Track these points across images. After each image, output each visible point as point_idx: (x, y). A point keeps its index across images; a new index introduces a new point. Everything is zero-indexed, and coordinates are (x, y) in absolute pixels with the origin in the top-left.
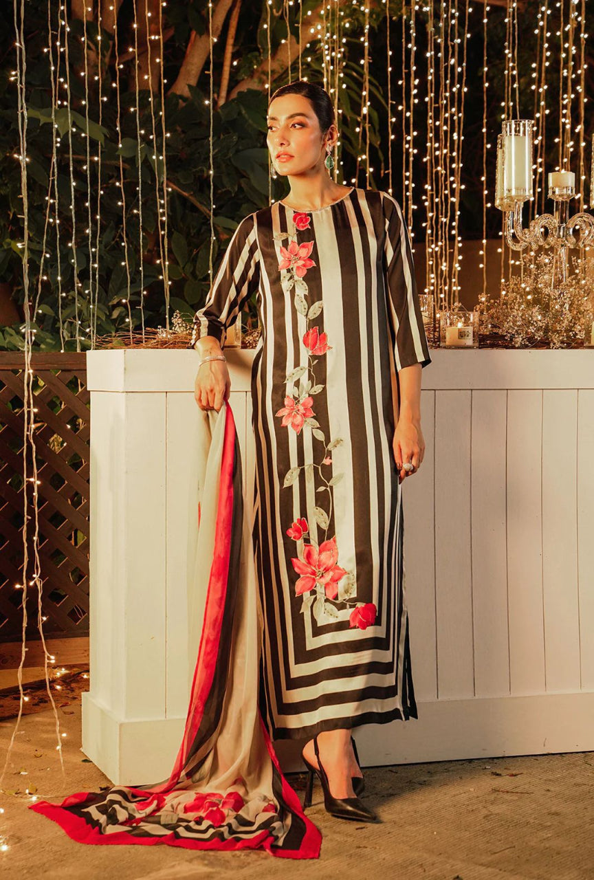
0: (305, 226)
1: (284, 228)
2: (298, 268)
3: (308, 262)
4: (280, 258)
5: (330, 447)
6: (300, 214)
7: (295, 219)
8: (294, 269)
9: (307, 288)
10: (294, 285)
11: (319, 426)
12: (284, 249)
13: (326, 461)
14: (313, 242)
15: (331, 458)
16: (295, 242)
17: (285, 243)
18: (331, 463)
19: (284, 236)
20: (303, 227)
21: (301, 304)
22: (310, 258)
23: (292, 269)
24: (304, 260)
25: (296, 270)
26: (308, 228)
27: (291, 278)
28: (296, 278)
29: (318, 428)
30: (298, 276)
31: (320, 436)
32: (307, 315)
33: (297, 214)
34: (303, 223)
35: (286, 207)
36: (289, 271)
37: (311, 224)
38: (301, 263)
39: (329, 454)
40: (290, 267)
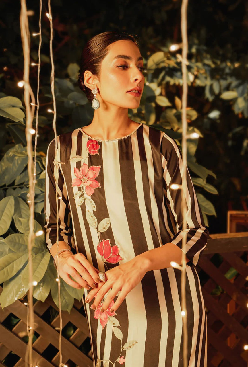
0: (95, 152)
1: (79, 153)
2: (87, 187)
3: (95, 183)
4: (74, 177)
5: (125, 347)
6: (92, 141)
7: (88, 145)
8: (84, 188)
9: (95, 205)
10: (84, 201)
11: (119, 325)
12: (77, 170)
13: (120, 360)
14: (101, 166)
15: (124, 358)
16: (86, 164)
17: (79, 164)
18: (124, 363)
19: (78, 159)
20: (93, 152)
21: (92, 219)
22: (97, 179)
23: (82, 187)
24: (92, 181)
25: (86, 188)
26: (97, 154)
27: (82, 195)
28: (86, 196)
29: (118, 327)
30: (87, 194)
31: (119, 335)
32: (97, 228)
33: (90, 140)
34: (94, 149)
35: (84, 134)
36: (80, 189)
37: (100, 151)
38: (89, 183)
39: (124, 354)
40: (81, 186)
